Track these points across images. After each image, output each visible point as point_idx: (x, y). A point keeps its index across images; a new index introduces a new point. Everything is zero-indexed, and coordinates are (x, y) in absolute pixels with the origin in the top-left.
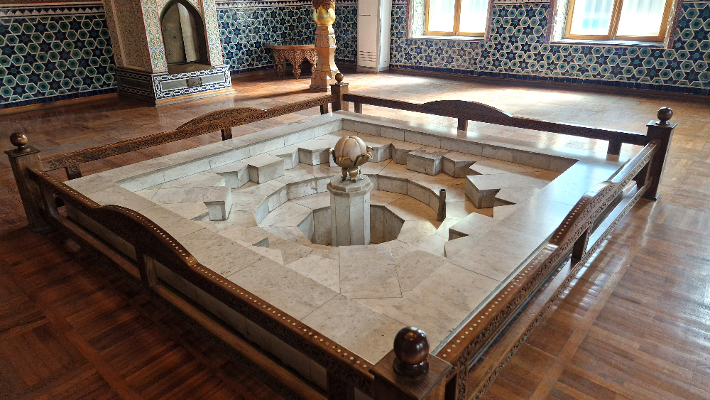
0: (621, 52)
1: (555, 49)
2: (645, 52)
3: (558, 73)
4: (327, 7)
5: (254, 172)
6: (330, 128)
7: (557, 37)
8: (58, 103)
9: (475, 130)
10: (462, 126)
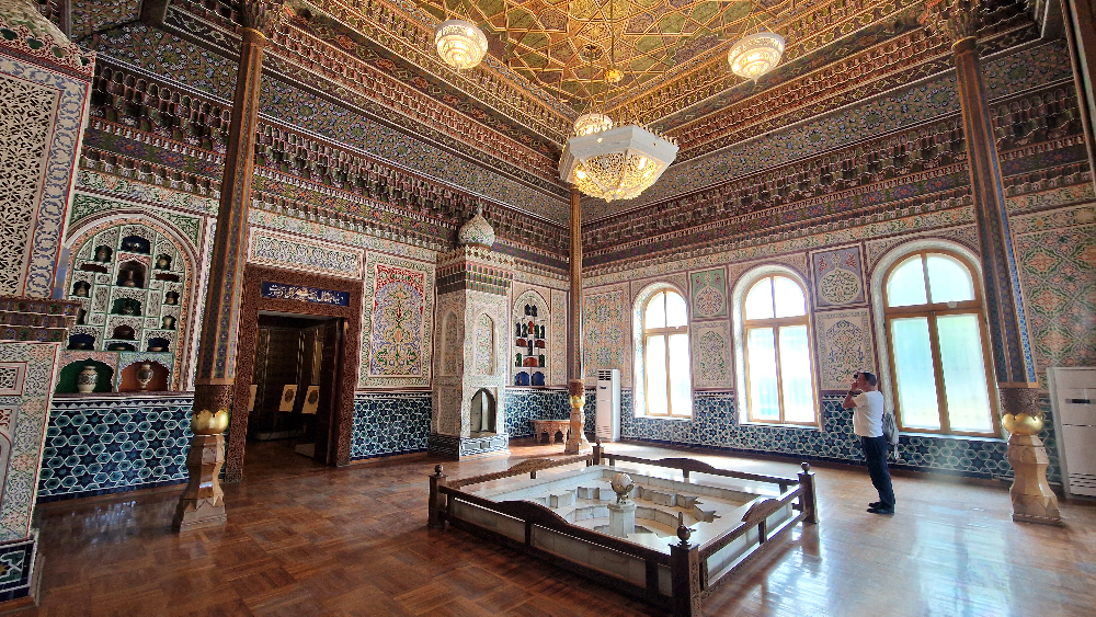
0: (791, 432)
1: (744, 429)
2: (807, 433)
3: (750, 446)
4: (580, 395)
5: (555, 499)
6: (595, 475)
7: (743, 420)
8: (391, 457)
9: (694, 477)
10: (686, 475)
